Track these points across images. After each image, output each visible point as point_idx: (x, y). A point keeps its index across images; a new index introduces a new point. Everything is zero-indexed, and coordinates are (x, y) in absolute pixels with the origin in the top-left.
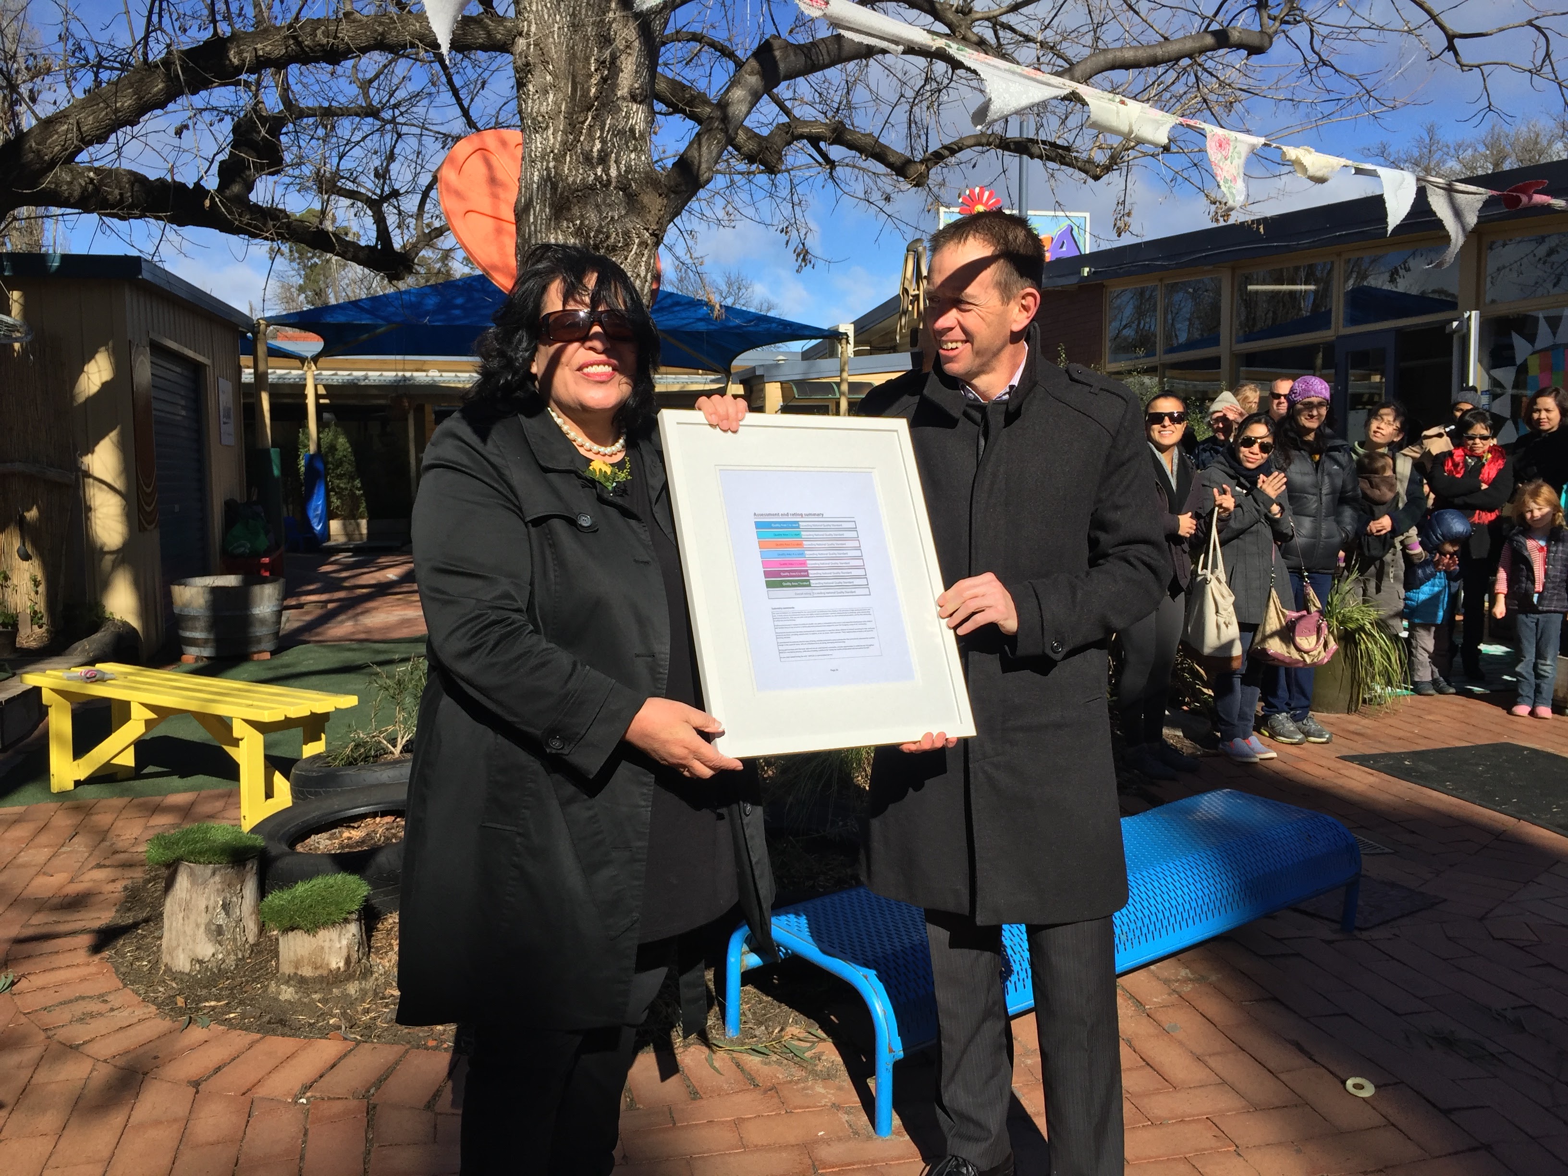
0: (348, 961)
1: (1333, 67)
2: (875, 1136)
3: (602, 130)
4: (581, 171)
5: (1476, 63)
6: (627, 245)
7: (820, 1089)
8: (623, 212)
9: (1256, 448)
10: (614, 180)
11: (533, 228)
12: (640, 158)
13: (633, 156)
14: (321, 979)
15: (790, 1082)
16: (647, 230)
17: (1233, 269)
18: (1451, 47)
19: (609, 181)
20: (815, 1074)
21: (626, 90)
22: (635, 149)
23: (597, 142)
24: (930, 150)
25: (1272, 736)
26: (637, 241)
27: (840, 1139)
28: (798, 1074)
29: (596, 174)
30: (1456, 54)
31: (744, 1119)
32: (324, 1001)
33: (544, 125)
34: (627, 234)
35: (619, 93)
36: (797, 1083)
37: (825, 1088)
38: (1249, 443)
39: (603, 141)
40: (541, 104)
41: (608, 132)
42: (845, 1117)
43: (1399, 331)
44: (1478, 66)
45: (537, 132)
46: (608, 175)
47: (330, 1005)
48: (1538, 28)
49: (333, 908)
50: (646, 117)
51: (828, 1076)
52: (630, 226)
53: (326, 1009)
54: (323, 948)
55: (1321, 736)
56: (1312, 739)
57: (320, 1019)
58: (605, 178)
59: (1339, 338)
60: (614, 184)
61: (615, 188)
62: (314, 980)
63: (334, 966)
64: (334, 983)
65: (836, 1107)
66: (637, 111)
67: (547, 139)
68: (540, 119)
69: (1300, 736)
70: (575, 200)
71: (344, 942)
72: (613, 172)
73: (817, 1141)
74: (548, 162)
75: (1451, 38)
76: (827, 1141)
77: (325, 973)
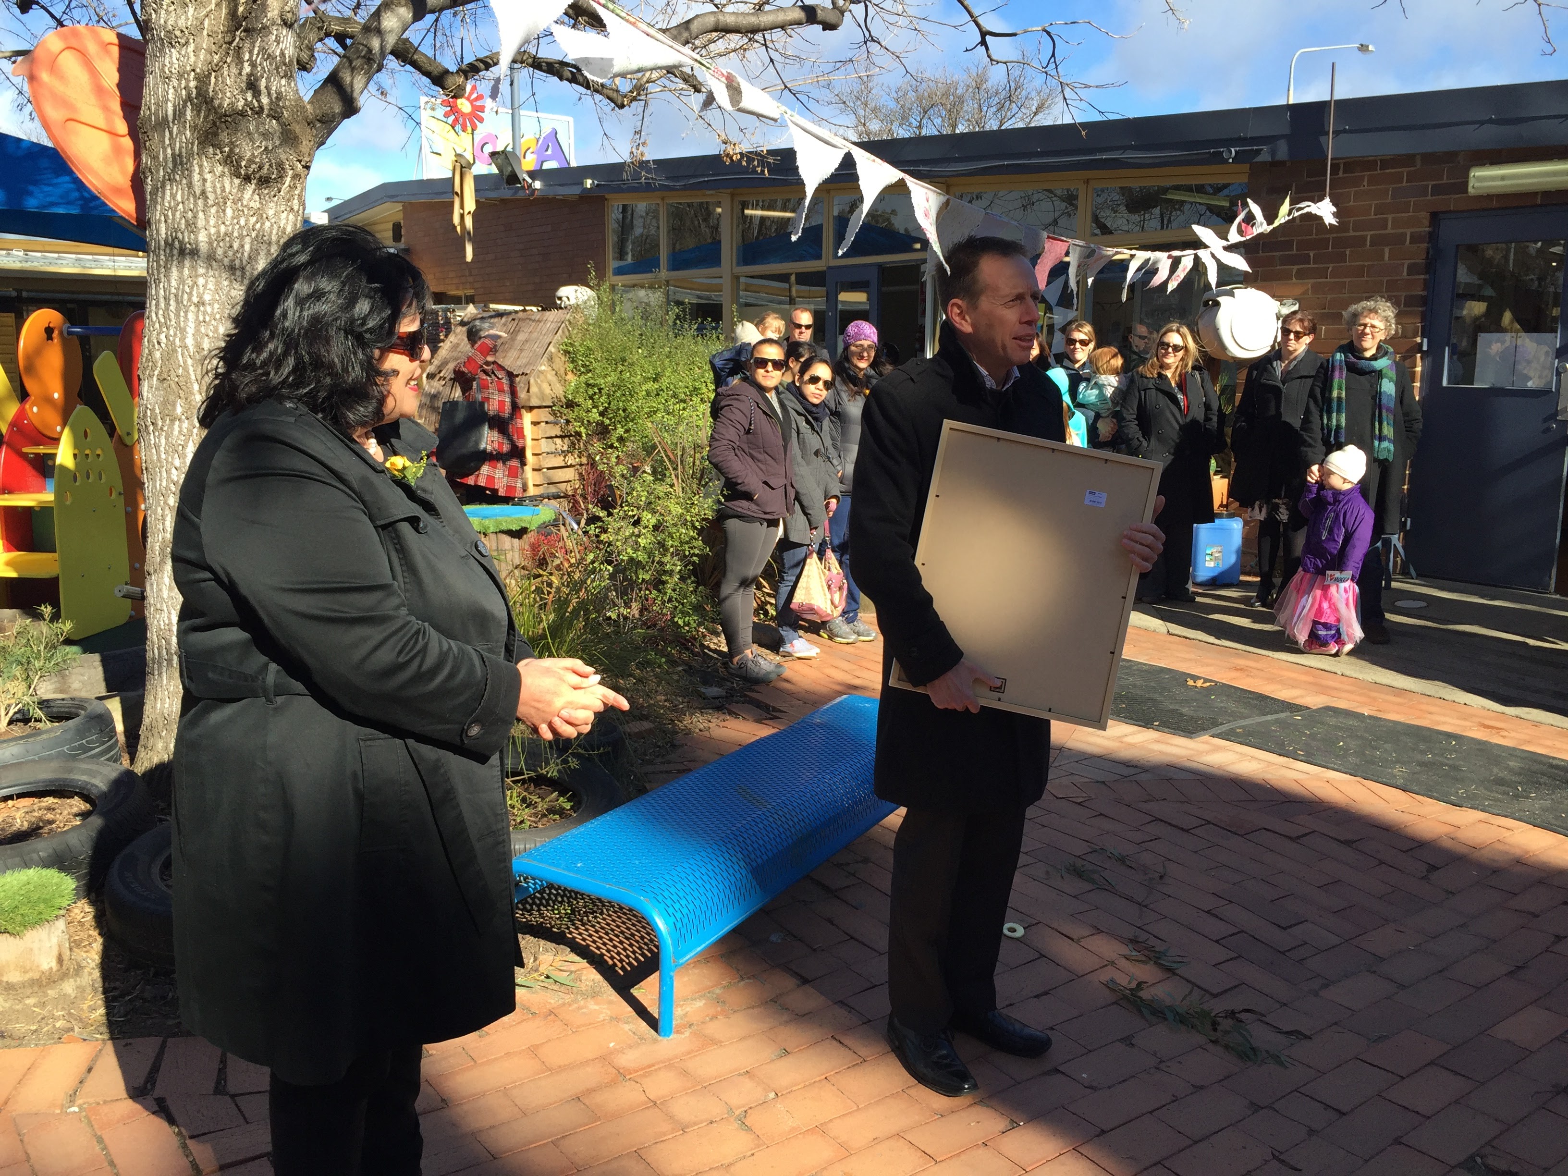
0: (60, 960)
1: (879, 43)
2: (660, 1038)
3: (251, 52)
4: (228, 94)
6: (281, 177)
7: (592, 1006)
8: (278, 143)
9: (820, 384)
10: (266, 107)
11: (169, 151)
12: (289, 84)
13: (283, 82)
14: (33, 982)
15: (564, 1004)
16: (300, 161)
17: (732, 195)
18: (983, 43)
19: (261, 108)
20: (585, 995)
21: (276, 12)
22: (285, 76)
23: (246, 65)
24: (466, 62)
25: (830, 638)
26: (290, 173)
27: (630, 1047)
28: (568, 998)
29: (246, 100)
30: (987, 49)
31: (537, 1046)
32: (43, 1005)
33: (183, 41)
34: (280, 166)
35: (269, 15)
36: (570, 1005)
37: (597, 1004)
38: (815, 380)
39: (253, 65)
40: (178, 17)
41: (258, 55)
42: (627, 1027)
43: (880, 266)
45: (173, 47)
46: (259, 101)
47: (49, 1008)
48: (1048, 33)
49: (42, 906)
50: (295, 42)
51: (594, 994)
52: (283, 157)
53: (45, 1013)
54: (31, 950)
55: (868, 635)
57: (43, 1024)
58: (256, 104)
59: (830, 268)
60: (266, 112)
61: (268, 116)
62: (23, 985)
63: (45, 966)
64: (48, 984)
65: (616, 1019)
66: (287, 36)
67: (186, 56)
68: (178, 33)
69: (853, 637)
70: (223, 125)
71: (54, 940)
72: (265, 100)
73: (611, 1053)
74: (188, 81)
75: (984, 34)
76: (621, 1051)
77: (36, 976)
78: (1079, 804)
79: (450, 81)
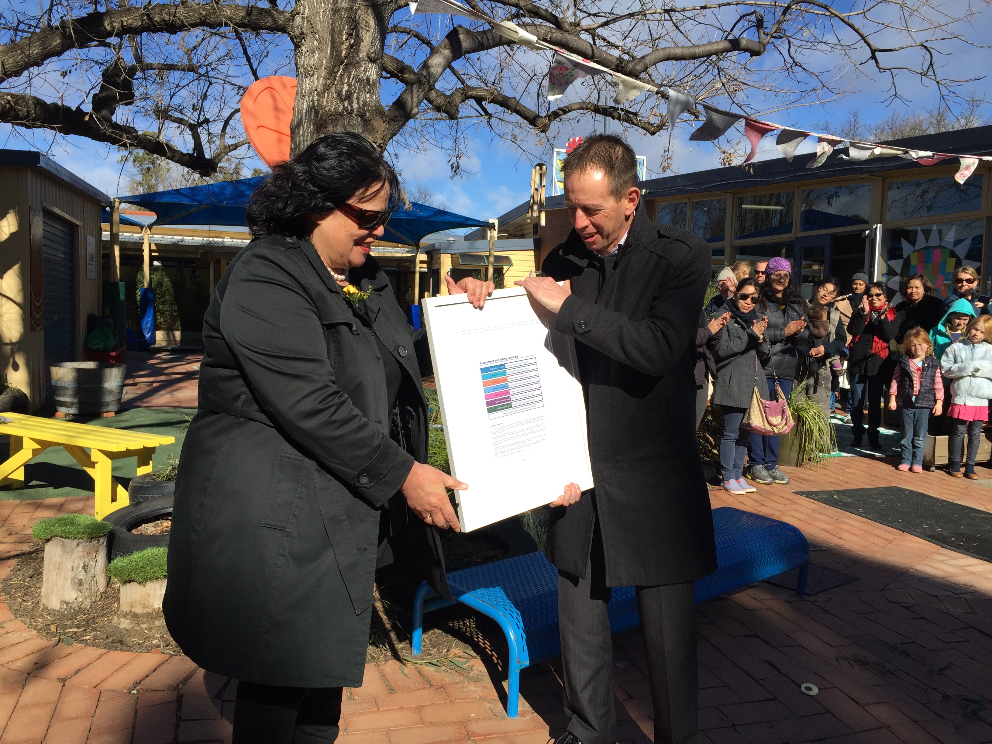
1: (801, 66)
2: (507, 717)
3: (349, 78)
4: (334, 103)
5: (889, 68)
7: (472, 688)
9: (749, 300)
10: (355, 110)
11: (302, 138)
12: (372, 97)
13: (368, 96)
14: (148, 615)
15: (453, 683)
17: (734, 194)
18: (874, 57)
19: (352, 111)
20: (469, 678)
21: (365, 53)
22: (369, 92)
23: (345, 85)
24: (551, 110)
25: (753, 479)
27: (484, 719)
28: (458, 678)
29: (344, 106)
30: (877, 62)
31: (423, 706)
32: (150, 629)
33: (311, 73)
35: (360, 55)
36: (457, 684)
37: (475, 687)
38: (745, 297)
39: (349, 85)
40: (310, 59)
41: (353, 79)
42: (488, 705)
43: (833, 236)
44: (889, 70)
45: (307, 77)
46: (351, 106)
47: (153, 631)
48: (926, 48)
49: (157, 568)
50: (377, 72)
51: (477, 680)
53: (150, 634)
54: (149, 594)
55: (783, 480)
56: (777, 481)
57: (146, 641)
58: (350, 108)
59: (797, 238)
60: (355, 113)
61: (356, 115)
62: (143, 615)
63: (155, 606)
64: (156, 617)
65: (483, 699)
66: (372, 68)
67: (313, 82)
68: (309, 69)
69: (770, 479)
70: (330, 121)
72: (355, 106)
73: (470, 720)
74: (313, 96)
75: (873, 51)
76: (476, 720)
77: (150, 611)
78: (906, 608)
79: (540, 122)
